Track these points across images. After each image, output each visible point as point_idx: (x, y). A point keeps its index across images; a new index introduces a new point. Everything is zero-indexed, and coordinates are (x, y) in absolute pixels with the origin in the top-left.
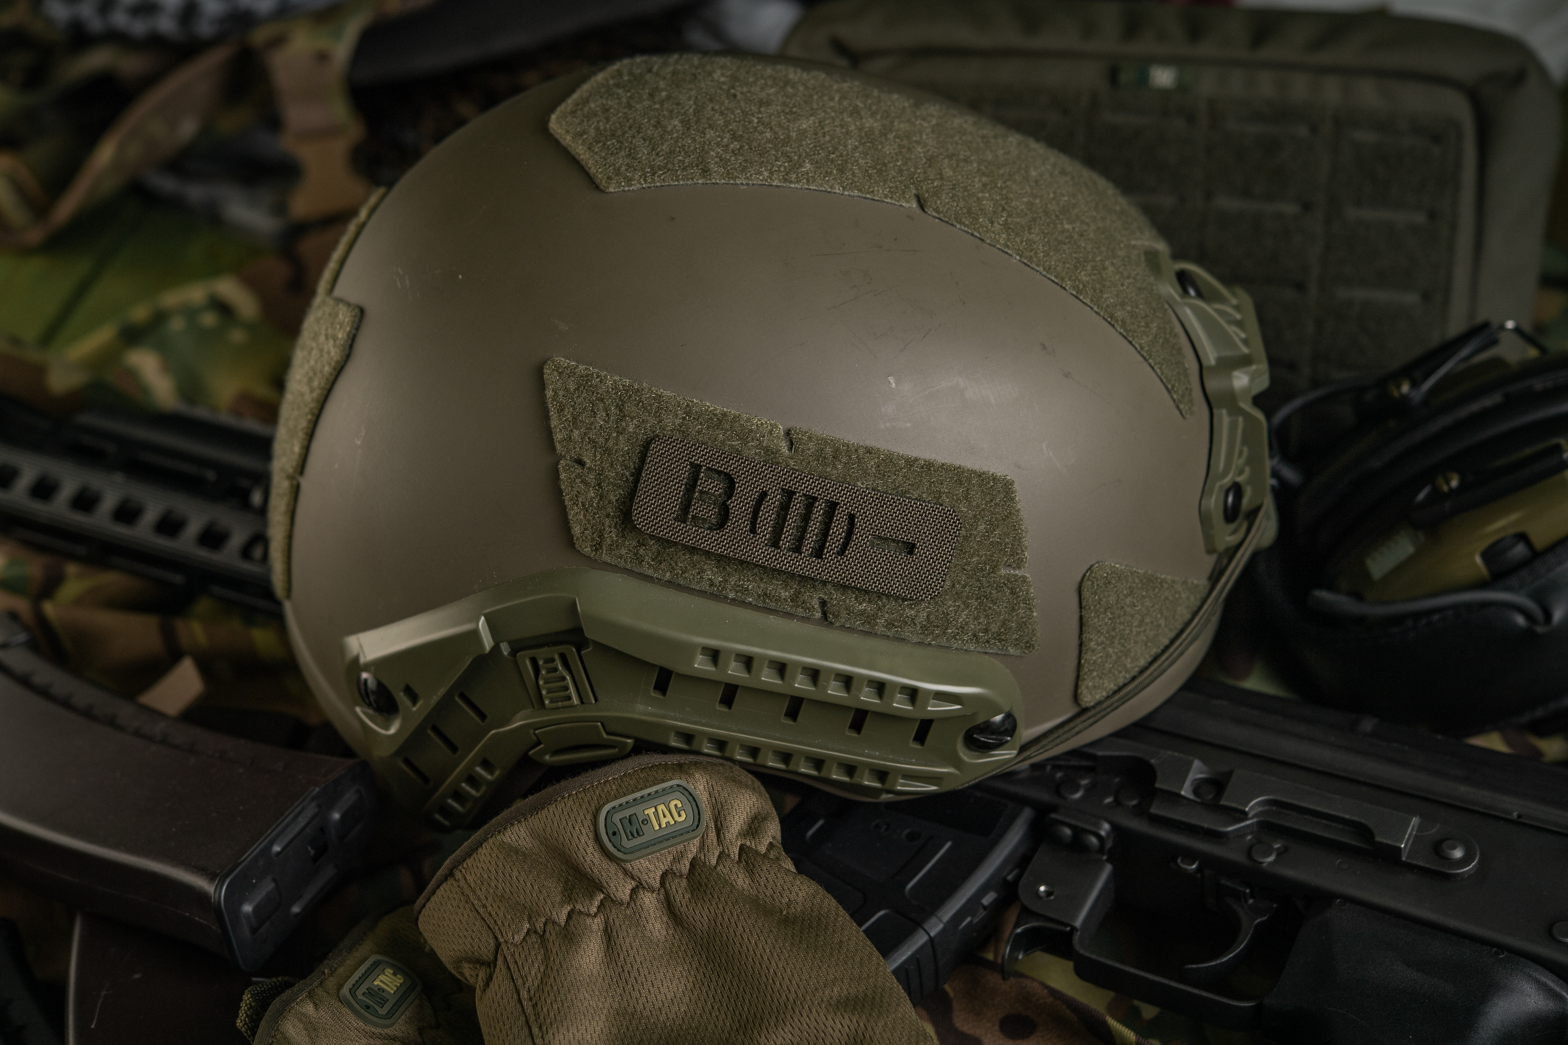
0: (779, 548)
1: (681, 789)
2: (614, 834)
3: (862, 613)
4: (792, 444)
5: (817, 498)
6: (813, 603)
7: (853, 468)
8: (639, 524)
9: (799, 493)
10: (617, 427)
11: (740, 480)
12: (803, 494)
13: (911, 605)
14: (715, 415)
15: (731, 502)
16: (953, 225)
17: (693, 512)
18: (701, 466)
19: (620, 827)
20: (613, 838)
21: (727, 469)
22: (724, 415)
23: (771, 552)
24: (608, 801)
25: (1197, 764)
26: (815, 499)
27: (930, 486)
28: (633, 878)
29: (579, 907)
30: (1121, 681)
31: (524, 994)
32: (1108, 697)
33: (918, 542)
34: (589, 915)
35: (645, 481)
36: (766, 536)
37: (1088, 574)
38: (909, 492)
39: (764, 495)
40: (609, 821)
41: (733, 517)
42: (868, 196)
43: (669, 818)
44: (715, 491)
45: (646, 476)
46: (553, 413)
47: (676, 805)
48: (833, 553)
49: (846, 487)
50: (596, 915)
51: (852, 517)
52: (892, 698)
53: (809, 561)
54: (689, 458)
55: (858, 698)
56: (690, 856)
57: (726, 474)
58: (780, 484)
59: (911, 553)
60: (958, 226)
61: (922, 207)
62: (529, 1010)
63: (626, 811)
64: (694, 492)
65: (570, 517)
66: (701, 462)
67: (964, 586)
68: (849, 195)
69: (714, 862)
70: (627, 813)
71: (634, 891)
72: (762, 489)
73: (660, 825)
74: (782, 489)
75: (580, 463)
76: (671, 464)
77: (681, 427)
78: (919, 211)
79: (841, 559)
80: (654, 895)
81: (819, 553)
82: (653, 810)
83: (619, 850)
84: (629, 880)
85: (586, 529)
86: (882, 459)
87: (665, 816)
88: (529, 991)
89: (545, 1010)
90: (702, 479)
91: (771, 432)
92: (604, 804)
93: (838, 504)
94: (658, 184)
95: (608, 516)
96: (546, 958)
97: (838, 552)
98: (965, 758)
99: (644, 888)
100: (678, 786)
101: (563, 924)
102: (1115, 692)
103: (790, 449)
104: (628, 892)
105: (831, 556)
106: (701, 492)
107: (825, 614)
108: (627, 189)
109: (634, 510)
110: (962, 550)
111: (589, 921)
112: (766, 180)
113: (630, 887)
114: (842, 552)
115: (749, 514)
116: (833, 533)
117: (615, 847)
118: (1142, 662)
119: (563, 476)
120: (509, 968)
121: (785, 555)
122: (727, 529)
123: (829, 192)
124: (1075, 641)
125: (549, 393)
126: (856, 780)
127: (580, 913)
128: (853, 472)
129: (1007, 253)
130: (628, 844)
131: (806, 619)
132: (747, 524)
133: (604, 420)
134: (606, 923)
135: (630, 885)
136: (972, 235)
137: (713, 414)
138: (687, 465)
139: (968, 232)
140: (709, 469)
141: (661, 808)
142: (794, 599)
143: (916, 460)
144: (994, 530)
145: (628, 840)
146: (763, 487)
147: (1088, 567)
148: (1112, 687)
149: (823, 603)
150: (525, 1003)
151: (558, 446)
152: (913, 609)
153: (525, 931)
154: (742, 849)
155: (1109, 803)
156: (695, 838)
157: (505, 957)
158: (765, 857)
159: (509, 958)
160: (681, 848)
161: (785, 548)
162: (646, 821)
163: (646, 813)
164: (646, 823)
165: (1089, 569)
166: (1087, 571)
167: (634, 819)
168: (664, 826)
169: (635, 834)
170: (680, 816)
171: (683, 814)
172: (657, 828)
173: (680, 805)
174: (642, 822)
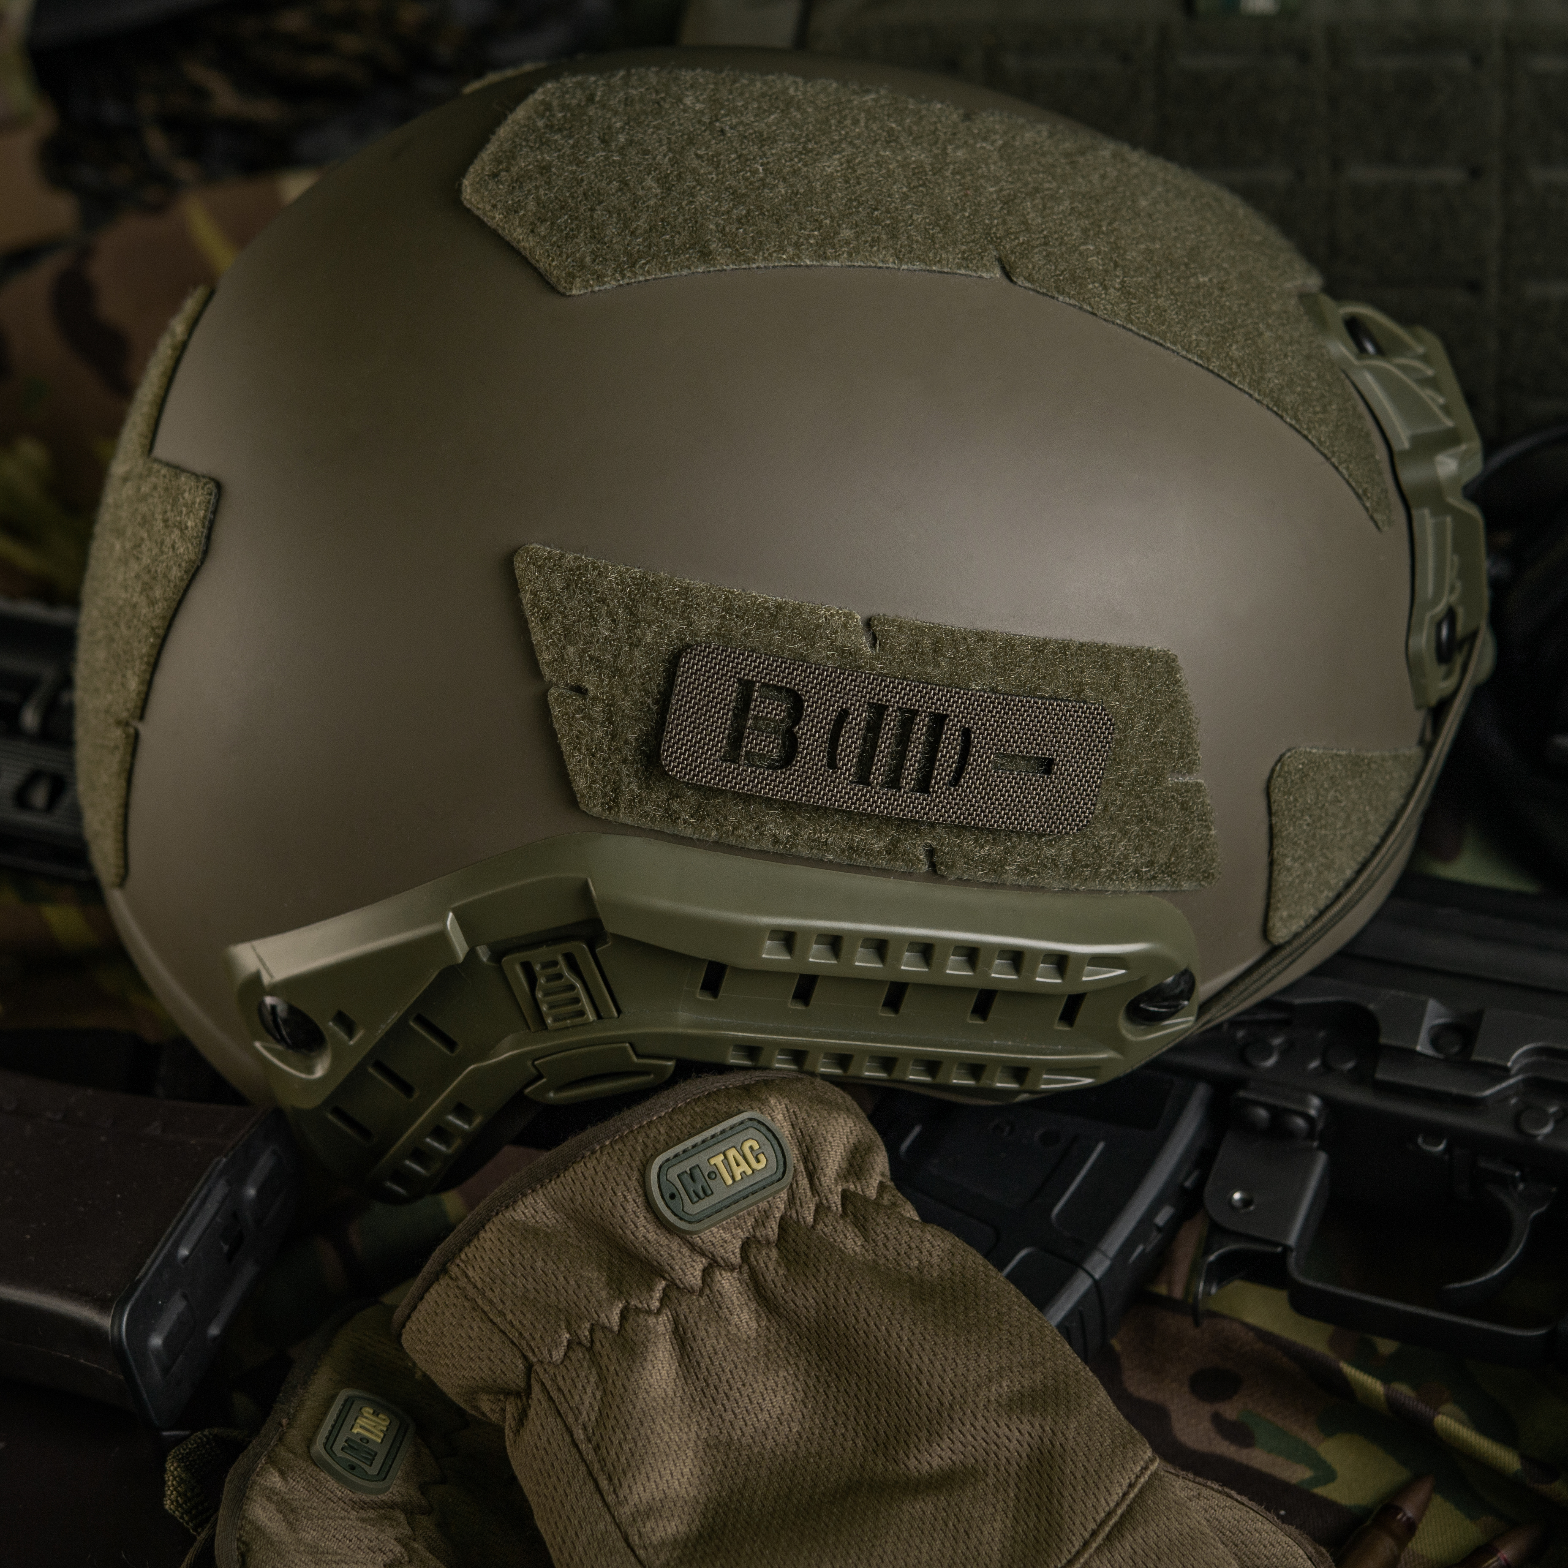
0: (870, 784)
1: (756, 1124)
2: (672, 1196)
3: (984, 860)
4: (875, 638)
5: (918, 711)
6: (918, 853)
7: (963, 664)
8: (672, 770)
9: (893, 706)
10: (630, 637)
11: (810, 697)
12: (898, 707)
13: (1051, 841)
14: (768, 608)
15: (799, 729)
16: (1053, 298)
17: (747, 747)
18: (754, 683)
19: (680, 1187)
20: (671, 1203)
21: (790, 683)
22: (779, 607)
23: (859, 790)
24: (657, 1153)
25: (1432, 1005)
26: (915, 713)
27: (1068, 677)
28: (703, 1254)
29: (634, 1302)
30: (1322, 904)
31: (580, 1435)
32: (1307, 927)
33: (1057, 755)
34: (649, 1312)
35: (676, 710)
36: (850, 770)
37: (1278, 768)
38: (1040, 689)
39: (843, 715)
40: (663, 1178)
41: (803, 749)
42: (934, 268)
43: (744, 1167)
44: (776, 714)
45: (677, 703)
46: (534, 624)
47: (751, 1148)
48: (944, 784)
49: (956, 693)
50: (659, 1311)
51: (966, 733)
52: (1033, 972)
53: (910, 798)
54: (736, 673)
55: (987, 975)
56: (778, 1215)
57: (789, 690)
58: (865, 697)
59: (1048, 771)
60: (1061, 298)
61: (1008, 275)
62: (591, 1456)
63: (685, 1163)
64: (747, 720)
65: (570, 767)
66: (753, 676)
67: (1121, 808)
69: (810, 1219)
70: (686, 1166)
71: (707, 1272)
72: (842, 707)
73: (733, 1177)
74: (869, 703)
75: (580, 690)
76: (712, 683)
77: (719, 629)
78: (1005, 282)
79: (955, 790)
80: (735, 1274)
81: (923, 785)
82: (722, 1157)
83: (681, 1219)
84: (698, 1258)
85: (594, 782)
86: (1000, 647)
87: (738, 1165)
88: (585, 1428)
89: (612, 1453)
90: (756, 701)
91: (845, 626)
92: (654, 1157)
93: (947, 716)
94: (641, 278)
95: (625, 761)
96: (602, 1379)
97: (950, 782)
98: (1130, 1037)
99: (719, 1266)
100: (751, 1119)
101: (616, 1328)
102: (1316, 919)
103: (873, 646)
104: (698, 1273)
105: (941, 788)
106: (756, 718)
107: (933, 865)
108: (597, 289)
109: (664, 751)
110: (1115, 760)
111: (651, 1320)
112: (792, 260)
113: (701, 1267)
114: (955, 781)
115: (825, 743)
116: (942, 756)
117: (676, 1215)
119: (556, 711)
120: (551, 1398)
121: (878, 793)
122: (795, 765)
123: (880, 268)
125: (526, 598)
126: (985, 1082)
127: (638, 1310)
128: (963, 670)
129: (1131, 330)
130: (692, 1209)
131: (907, 875)
132: (824, 757)
133: (610, 628)
134: (675, 1320)
135: (700, 1263)
136: (1081, 308)
137: (763, 607)
138: (734, 682)
139: (1075, 306)
140: (764, 685)
141: (732, 1153)
142: (892, 850)
143: (1046, 643)
144: (1156, 727)
145: (693, 1203)
146: (843, 703)
147: (1277, 757)
148: (1313, 912)
149: (931, 851)
150: (583, 1447)
151: (546, 671)
152: (1052, 846)
153: (565, 1343)
154: (845, 1196)
155: (1316, 1069)
156: (782, 1189)
157: (543, 1384)
158: (877, 1203)
159: (549, 1384)
160: (764, 1205)
161: (877, 783)
162: (714, 1174)
163: (713, 1161)
164: (713, 1176)
165: (1279, 760)
166: (1276, 764)
167: (697, 1172)
168: (738, 1177)
169: (701, 1194)
170: (758, 1161)
171: (762, 1157)
172: (730, 1182)
173: (756, 1147)
174: (709, 1175)
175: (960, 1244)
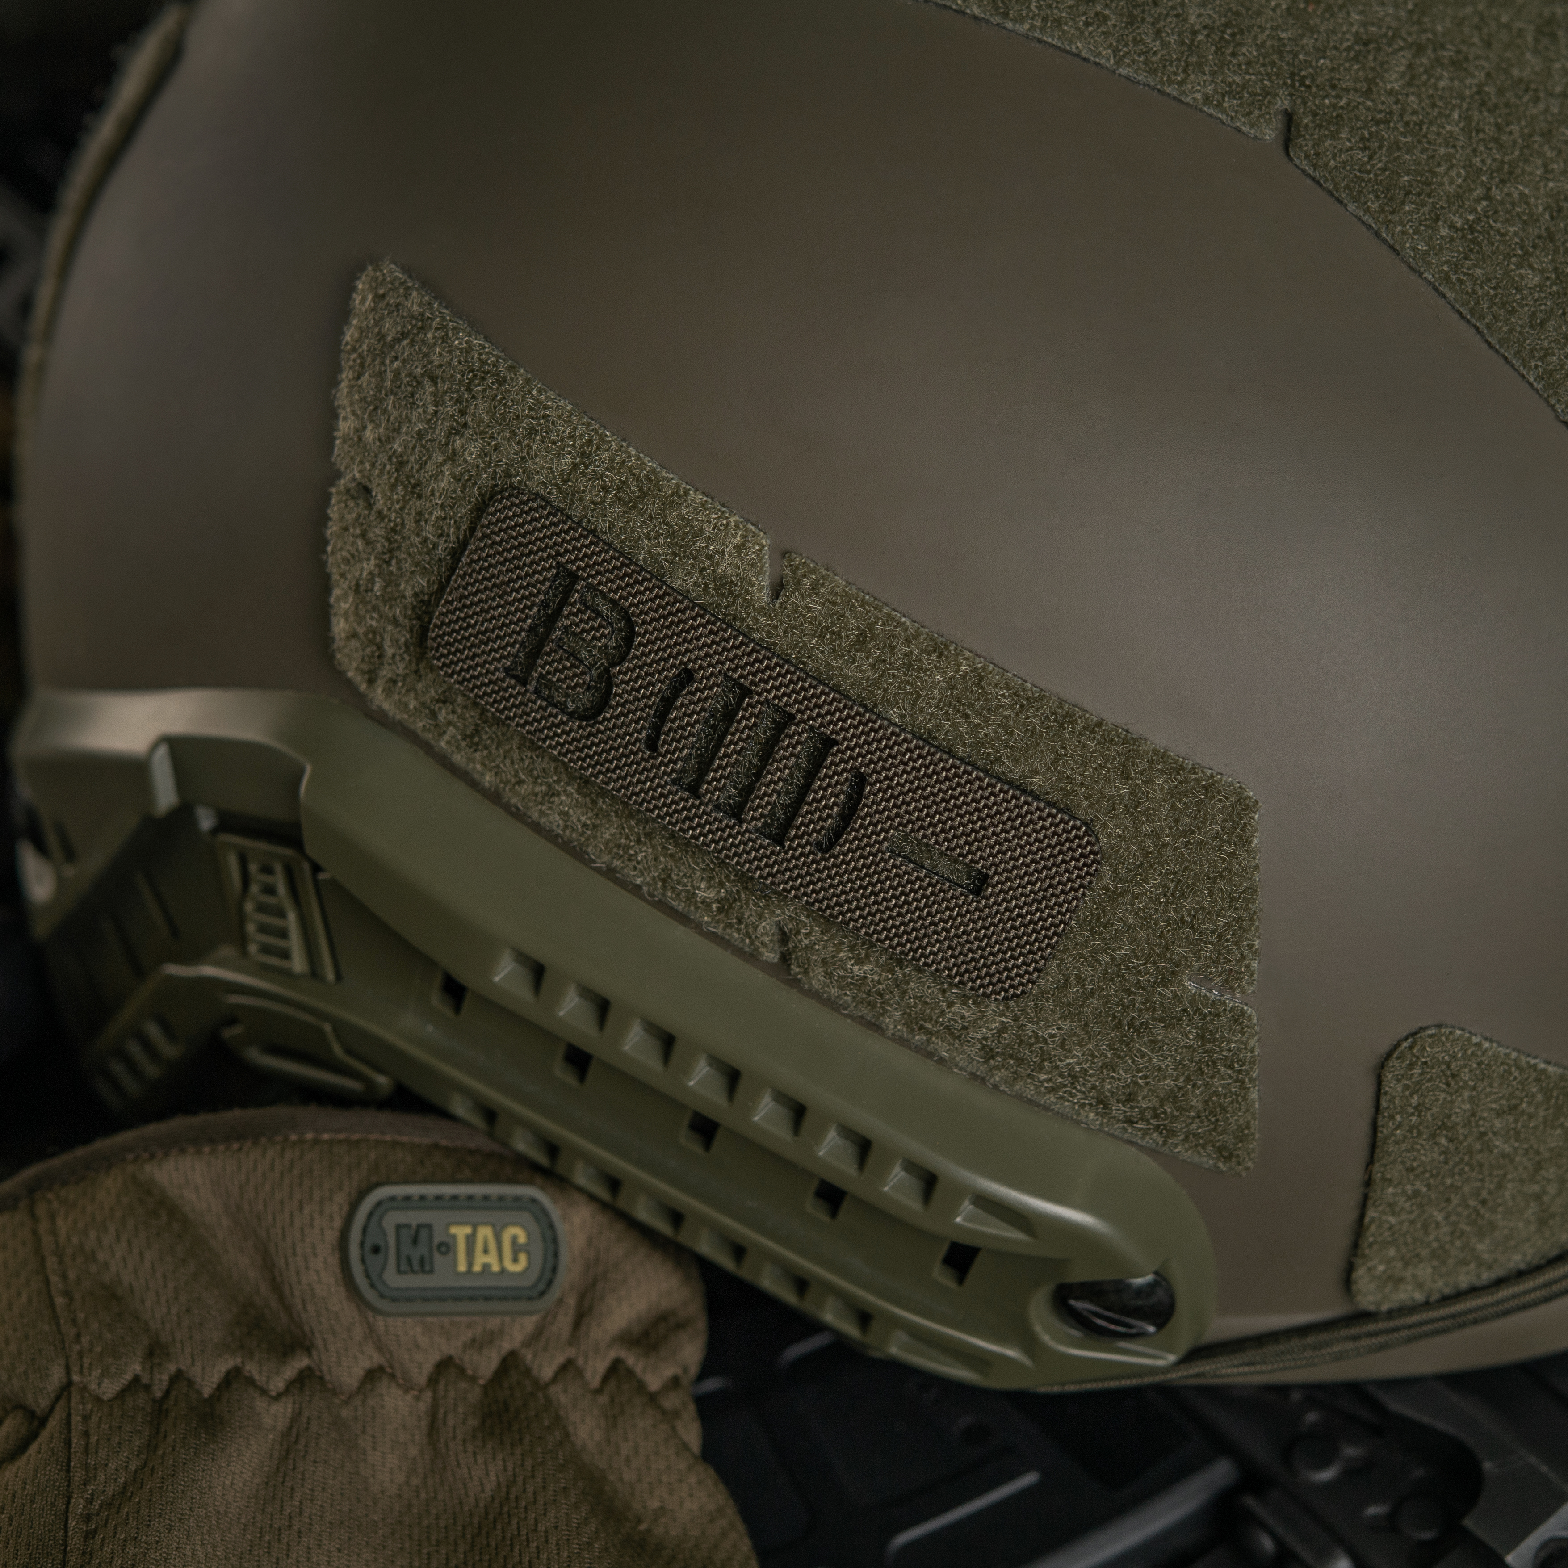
0: (698, 797)
2: (376, 1250)
5: (794, 717)
8: (438, 660)
9: (760, 695)
11: (646, 632)
12: (767, 699)
15: (620, 672)
16: (1341, 202)
17: (543, 668)
18: (577, 578)
19: (392, 1241)
20: (370, 1258)
21: (626, 599)
23: (681, 799)
24: (388, 1182)
26: (790, 718)
28: (380, 1348)
29: (251, 1368)
31: (78, 1505)
33: (996, 873)
34: (264, 1392)
35: (465, 574)
36: (675, 763)
37: (1405, 1044)
39: (687, 676)
40: (375, 1218)
41: (618, 705)
42: (1168, 90)
43: (492, 1257)
44: (595, 637)
47: (513, 1236)
48: (808, 843)
49: (858, 713)
50: (278, 1397)
51: (859, 781)
53: (754, 841)
54: (559, 552)
56: (507, 1346)
57: (622, 609)
58: (723, 664)
59: (977, 891)
60: (1352, 207)
61: (1287, 142)
62: (75, 1541)
63: (415, 1213)
64: (554, 627)
66: (579, 569)
68: (1128, 78)
69: (547, 1372)
70: (414, 1218)
71: (372, 1376)
72: (685, 664)
73: (470, 1264)
74: (727, 678)
76: (522, 555)
79: (823, 859)
80: (409, 1398)
81: (778, 832)
82: (468, 1229)
83: (372, 1285)
84: (370, 1350)
87: (486, 1250)
88: (90, 1501)
89: (107, 1549)
90: (575, 605)
92: (378, 1185)
93: (835, 743)
96: (151, 1447)
97: (819, 844)
99: (393, 1376)
100: (530, 1200)
101: (207, 1392)
104: (359, 1372)
105: (803, 847)
107: (785, 959)
111: (260, 1404)
113: (365, 1364)
114: (826, 847)
115: (650, 707)
116: (814, 800)
117: (368, 1276)
118: (1517, 1260)
120: (68, 1443)
121: (709, 815)
122: (602, 722)
123: (1085, 59)
124: (1357, 1175)
127: (251, 1381)
130: (393, 1279)
132: (643, 728)
134: (295, 1419)
135: (369, 1358)
136: (1377, 234)
138: (554, 565)
139: (1369, 227)
140: (589, 586)
141: (484, 1231)
145: (399, 1272)
146: (689, 660)
149: (784, 937)
150: (72, 1523)
153: (128, 1377)
154: (616, 1368)
155: (1375, 1517)
156: (530, 1313)
157: (69, 1415)
158: (653, 1398)
159: (76, 1419)
160: (494, 1323)
161: (710, 800)
162: (447, 1248)
163: (454, 1230)
164: (443, 1249)
165: (1413, 1034)
166: (1406, 1039)
167: (424, 1234)
168: (477, 1268)
169: (416, 1265)
170: (515, 1260)
171: (523, 1258)
172: (462, 1267)
173: (522, 1239)
174: (440, 1245)
175: (731, 1510)
